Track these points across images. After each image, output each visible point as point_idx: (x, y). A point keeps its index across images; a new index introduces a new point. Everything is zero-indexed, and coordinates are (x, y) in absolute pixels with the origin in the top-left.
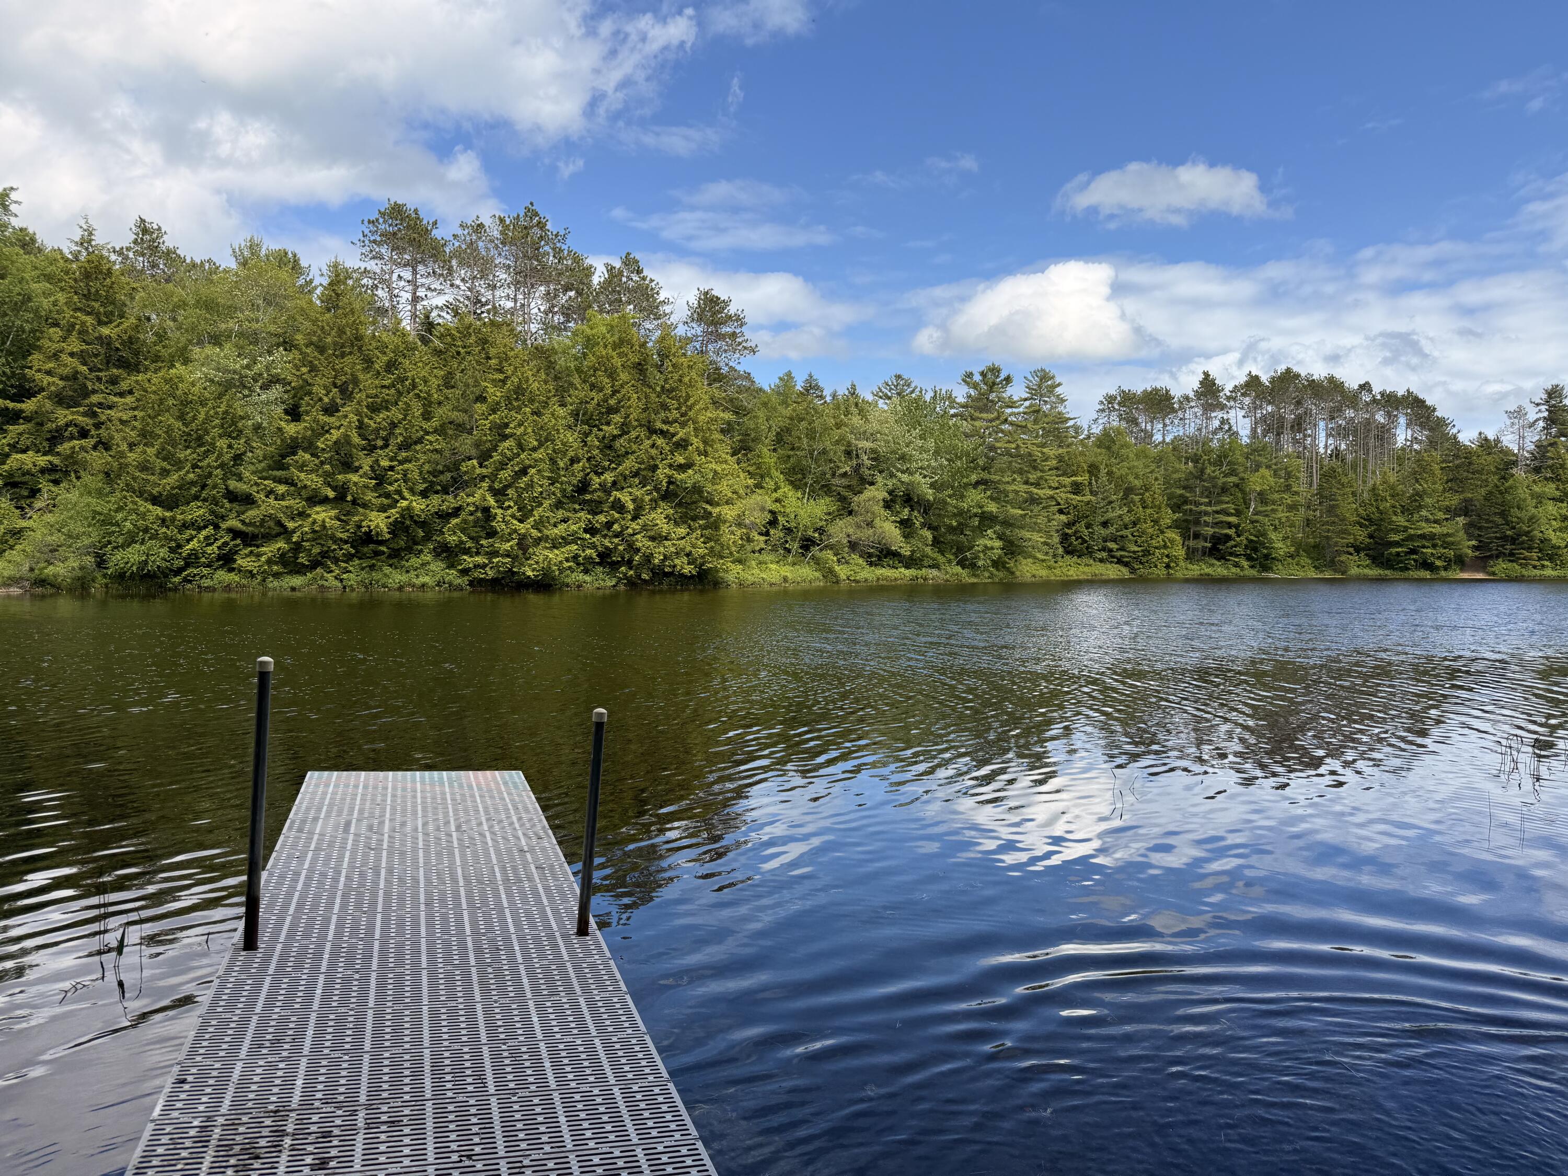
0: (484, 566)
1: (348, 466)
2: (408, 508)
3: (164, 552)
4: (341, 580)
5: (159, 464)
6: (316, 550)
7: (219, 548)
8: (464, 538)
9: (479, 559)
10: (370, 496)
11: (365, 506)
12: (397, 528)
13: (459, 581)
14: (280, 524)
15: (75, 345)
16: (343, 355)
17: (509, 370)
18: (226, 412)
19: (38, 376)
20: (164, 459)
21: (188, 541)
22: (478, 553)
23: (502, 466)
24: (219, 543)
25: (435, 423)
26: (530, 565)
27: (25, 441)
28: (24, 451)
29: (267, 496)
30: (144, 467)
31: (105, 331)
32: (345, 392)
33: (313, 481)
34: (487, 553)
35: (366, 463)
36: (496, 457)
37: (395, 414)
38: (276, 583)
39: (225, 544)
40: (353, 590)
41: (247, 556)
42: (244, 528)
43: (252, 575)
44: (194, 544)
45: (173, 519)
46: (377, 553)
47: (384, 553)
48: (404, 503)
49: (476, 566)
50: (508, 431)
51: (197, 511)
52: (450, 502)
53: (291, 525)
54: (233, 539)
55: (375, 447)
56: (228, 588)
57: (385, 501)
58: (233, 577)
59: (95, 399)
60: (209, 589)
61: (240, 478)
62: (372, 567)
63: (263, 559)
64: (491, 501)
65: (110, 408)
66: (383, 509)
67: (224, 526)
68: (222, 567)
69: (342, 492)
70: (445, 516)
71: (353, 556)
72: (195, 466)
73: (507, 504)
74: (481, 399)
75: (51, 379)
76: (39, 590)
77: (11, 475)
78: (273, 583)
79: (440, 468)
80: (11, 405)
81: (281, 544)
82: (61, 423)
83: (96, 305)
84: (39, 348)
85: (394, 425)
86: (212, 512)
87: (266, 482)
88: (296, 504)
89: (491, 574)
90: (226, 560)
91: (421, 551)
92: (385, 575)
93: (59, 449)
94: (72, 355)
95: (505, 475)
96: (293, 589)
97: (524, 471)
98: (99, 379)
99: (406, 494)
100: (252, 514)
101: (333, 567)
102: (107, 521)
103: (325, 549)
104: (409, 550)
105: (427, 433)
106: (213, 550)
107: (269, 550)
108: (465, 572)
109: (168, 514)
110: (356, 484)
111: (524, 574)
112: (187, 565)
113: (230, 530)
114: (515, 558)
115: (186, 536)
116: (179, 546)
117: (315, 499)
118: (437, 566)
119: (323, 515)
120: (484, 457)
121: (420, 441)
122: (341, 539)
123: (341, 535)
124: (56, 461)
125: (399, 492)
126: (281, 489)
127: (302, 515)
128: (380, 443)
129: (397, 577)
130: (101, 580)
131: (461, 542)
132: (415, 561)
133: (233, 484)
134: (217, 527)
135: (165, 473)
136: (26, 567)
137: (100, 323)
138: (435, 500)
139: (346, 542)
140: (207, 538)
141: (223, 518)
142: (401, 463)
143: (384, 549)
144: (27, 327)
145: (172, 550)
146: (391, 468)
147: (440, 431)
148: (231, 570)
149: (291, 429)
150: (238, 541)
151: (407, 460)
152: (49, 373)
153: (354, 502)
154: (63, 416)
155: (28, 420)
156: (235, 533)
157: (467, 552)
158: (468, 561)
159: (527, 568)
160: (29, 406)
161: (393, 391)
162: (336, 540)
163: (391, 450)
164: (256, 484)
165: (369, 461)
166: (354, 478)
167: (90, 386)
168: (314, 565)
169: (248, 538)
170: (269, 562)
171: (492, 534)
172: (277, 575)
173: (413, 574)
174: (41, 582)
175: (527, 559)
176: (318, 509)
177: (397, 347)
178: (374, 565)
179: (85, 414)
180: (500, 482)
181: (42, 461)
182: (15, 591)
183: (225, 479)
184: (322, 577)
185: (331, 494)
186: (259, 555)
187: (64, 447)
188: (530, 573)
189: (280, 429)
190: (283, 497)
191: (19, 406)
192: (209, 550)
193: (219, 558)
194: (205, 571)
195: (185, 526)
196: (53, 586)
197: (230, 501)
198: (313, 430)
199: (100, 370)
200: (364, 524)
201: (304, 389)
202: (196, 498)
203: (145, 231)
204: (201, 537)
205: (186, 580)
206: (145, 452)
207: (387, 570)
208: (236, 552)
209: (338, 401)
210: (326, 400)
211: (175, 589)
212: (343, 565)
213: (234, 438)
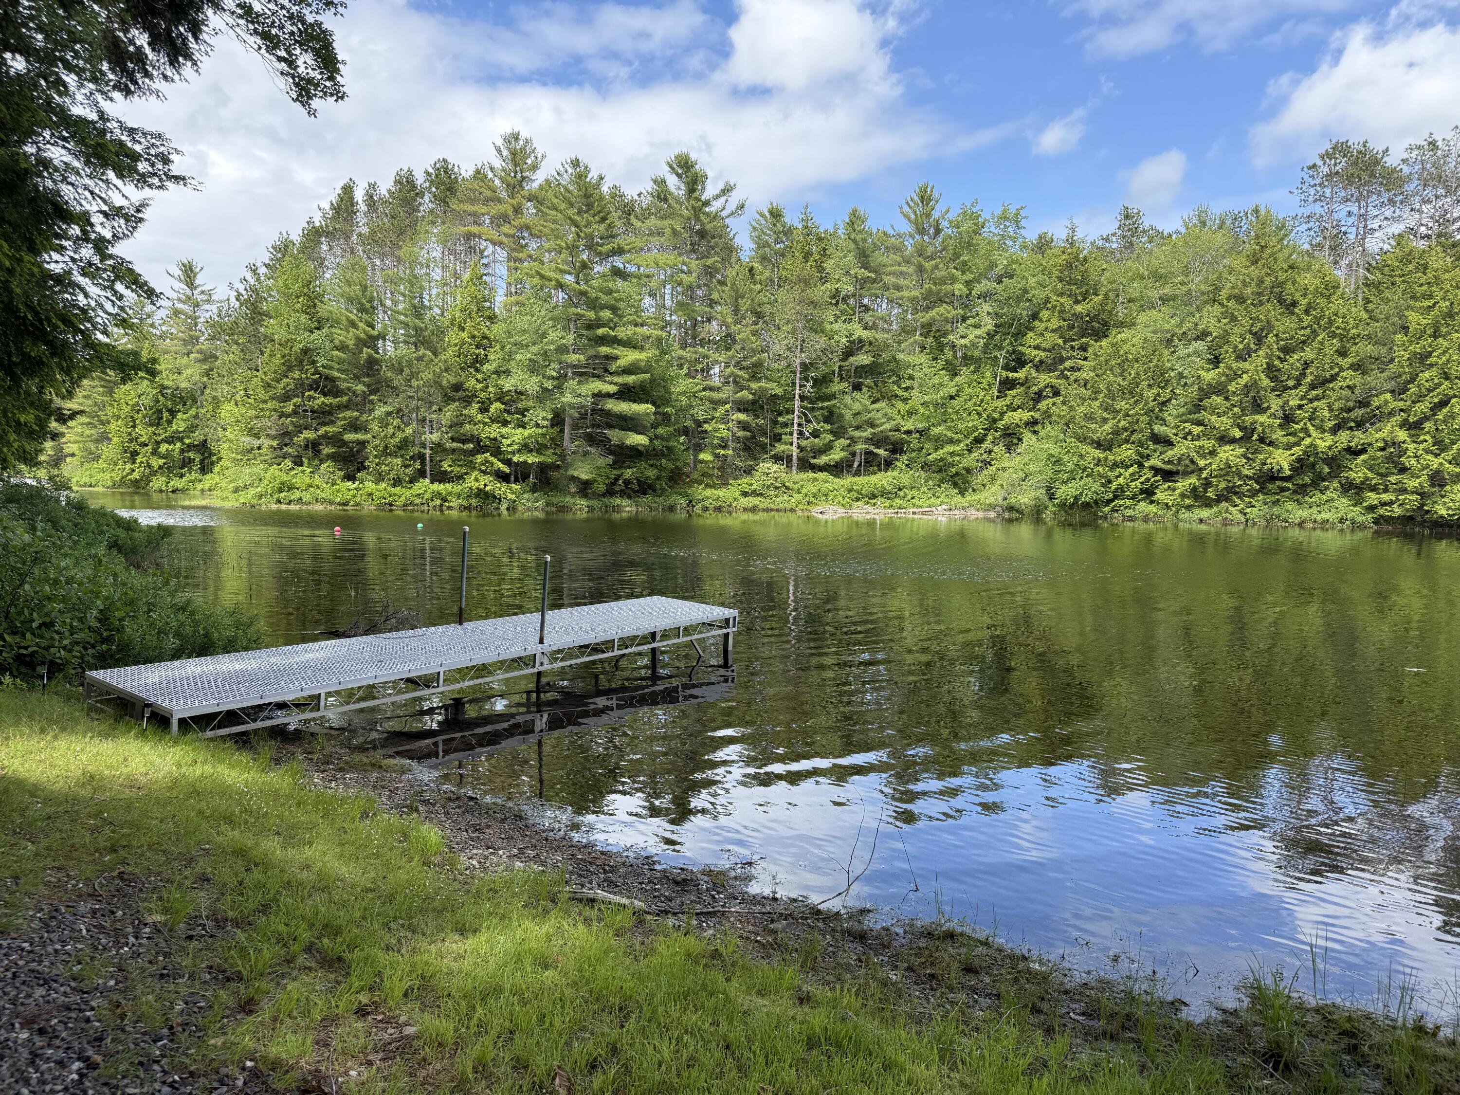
0: (1391, 503)
1: (1258, 407)
2: (1313, 446)
3: (1096, 486)
4: (1245, 514)
5: (1100, 413)
6: (1222, 486)
7: (1141, 483)
8: (1370, 475)
9: (1386, 497)
10: (1278, 435)
11: (1271, 444)
12: (1300, 465)
13: (1362, 518)
14: (1192, 461)
15: (1054, 324)
16: (1261, 304)
17: (1438, 295)
18: (1157, 366)
19: (1028, 351)
20: (1105, 410)
21: (1117, 477)
22: (1386, 490)
23: (1420, 398)
24: (1142, 479)
25: (1351, 360)
26: (1445, 503)
27: (1017, 402)
28: (1015, 410)
29: (1185, 438)
30: (1090, 418)
31: (1079, 308)
32: (1259, 339)
33: (1223, 423)
34: (1395, 490)
35: (1275, 404)
36: (1413, 389)
37: (1309, 354)
38: (1188, 515)
39: (1148, 480)
40: (1255, 524)
41: (1166, 490)
42: (1163, 466)
43: (1168, 507)
44: (1121, 480)
45: (1106, 459)
46: (1283, 489)
47: (1289, 489)
48: (1308, 441)
49: (1383, 504)
50: (1432, 360)
51: (1126, 452)
52: (1359, 438)
53: (1202, 463)
54: (1155, 475)
55: (1286, 388)
56: (1146, 519)
57: (1292, 439)
58: (1153, 508)
59: (1068, 364)
60: (1131, 519)
61: (1164, 423)
62: (1276, 503)
63: (1177, 492)
64: (1402, 435)
65: (1079, 370)
66: (1288, 447)
67: (1147, 464)
68: (1144, 499)
69: (1248, 432)
70: (1354, 452)
71: (1258, 491)
72: (1128, 415)
73: (1422, 438)
74: (1405, 329)
75: (1037, 352)
76: (1007, 515)
77: (1007, 427)
78: (1185, 515)
79: (1351, 404)
80: (1010, 375)
81: (1193, 480)
82: (1041, 386)
83: (1074, 288)
84: (1031, 329)
85: (1306, 365)
86: (1138, 453)
87: (1186, 425)
88: (1208, 444)
89: (1397, 511)
90: (1148, 493)
91: (1327, 488)
92: (1288, 511)
93: (1040, 406)
94: (1053, 331)
95: (1423, 407)
96: (1201, 521)
97: (1443, 403)
98: (1072, 348)
99: (1312, 430)
100: (1171, 453)
101: (1238, 501)
102: (1058, 461)
103: (1231, 484)
104: (1315, 485)
105: (1342, 370)
106: (1136, 485)
107: (1183, 484)
108: (1371, 509)
109: (1101, 456)
110: (1262, 424)
111: (1436, 512)
112: (1115, 497)
113: (1152, 468)
114: (1423, 495)
115: (1116, 474)
116: (1110, 482)
117: (1224, 439)
118: (1343, 503)
119: (1229, 454)
120: (1399, 391)
121: (1334, 378)
122: (1247, 476)
123: (1247, 472)
124: (1036, 415)
125: (1305, 431)
126: (1197, 430)
127: (1213, 453)
128: (1291, 383)
129: (1297, 513)
130: (1051, 508)
131: (1367, 479)
132: (1318, 497)
133: (1158, 428)
134: (1141, 465)
135: (1105, 421)
136: (1000, 498)
137: (1077, 302)
138: (1343, 437)
139: (1251, 478)
140: (1132, 475)
141: (1148, 457)
142: (1311, 401)
143: (1290, 485)
144: (1025, 313)
145: (1103, 485)
146: (1300, 407)
147: (1357, 367)
148: (1152, 502)
149: (1210, 376)
150: (1159, 478)
151: (1317, 399)
152: (1037, 348)
153: (1262, 440)
154: (1044, 379)
155: (1022, 385)
156: (1156, 470)
157: (1374, 489)
158: (1373, 498)
159: (1440, 506)
160: (1021, 374)
161: (1308, 331)
162: (1239, 475)
163: (1300, 391)
164: (1177, 427)
165: (1280, 402)
166: (1261, 418)
167: (1064, 353)
168: (1219, 499)
169: (1168, 475)
170: (1183, 496)
171: (1403, 470)
172: (1189, 508)
173: (1314, 510)
174: (1011, 509)
175: (1443, 497)
176: (1227, 448)
177: (1316, 289)
178: (1278, 501)
179: (1058, 377)
180: (1415, 415)
181: (1026, 416)
182: (992, 514)
183: (1150, 424)
184: (1227, 511)
185: (1238, 434)
186: (1174, 490)
187: (1042, 405)
188: (1443, 512)
189: (1199, 377)
190: (1198, 438)
191: (1016, 375)
192: (1133, 485)
193: (1142, 491)
194: (1128, 503)
195: (1116, 465)
196: (1017, 511)
197: (1154, 443)
198: (1227, 376)
199: (1074, 340)
200: (1268, 461)
201: (1224, 338)
202: (1127, 441)
203: (1127, 217)
204: (1127, 474)
205: (1114, 510)
206: (1090, 406)
207: (1290, 506)
208: (1157, 487)
209: (1252, 346)
210: (1241, 346)
211: (1104, 518)
212: (1248, 500)
213: (1162, 388)
